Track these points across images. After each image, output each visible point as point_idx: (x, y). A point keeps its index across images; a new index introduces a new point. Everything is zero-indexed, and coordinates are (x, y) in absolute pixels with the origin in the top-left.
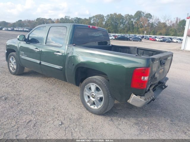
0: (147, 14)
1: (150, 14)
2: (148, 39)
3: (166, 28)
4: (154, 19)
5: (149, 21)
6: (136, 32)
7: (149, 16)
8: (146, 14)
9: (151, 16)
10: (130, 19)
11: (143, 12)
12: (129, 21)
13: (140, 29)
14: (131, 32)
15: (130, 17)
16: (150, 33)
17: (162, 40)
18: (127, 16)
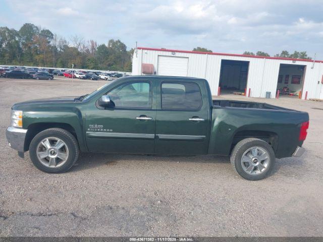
0: (44, 30)
1: (48, 32)
2: (62, 75)
3: (81, 56)
4: (58, 40)
5: (49, 42)
6: (30, 62)
7: (48, 34)
8: (42, 31)
9: (52, 35)
10: (12, 37)
11: (36, 27)
12: (10, 40)
13: (37, 57)
14: (20, 63)
15: (13, 33)
16: (56, 64)
17: (84, 76)
18: (5, 31)
